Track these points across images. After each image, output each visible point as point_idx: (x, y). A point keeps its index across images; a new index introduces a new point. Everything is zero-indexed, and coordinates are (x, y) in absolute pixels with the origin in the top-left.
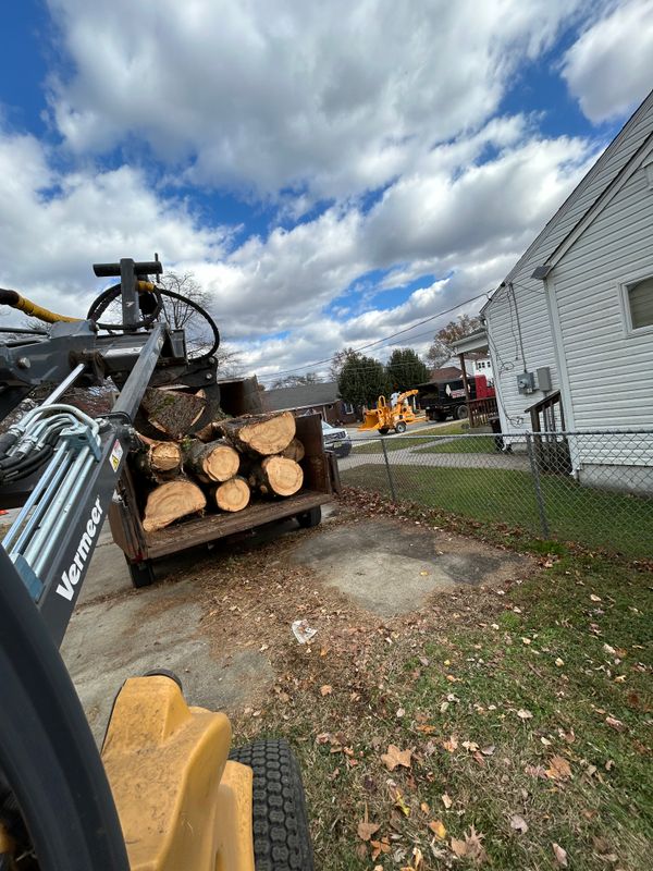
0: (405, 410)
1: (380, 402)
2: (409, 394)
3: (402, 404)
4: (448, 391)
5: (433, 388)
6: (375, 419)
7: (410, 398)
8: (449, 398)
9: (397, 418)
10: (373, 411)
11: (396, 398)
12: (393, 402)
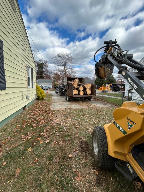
0: (108, 88)
1: (103, 86)
2: (110, 85)
3: (108, 87)
4: (119, 86)
5: (115, 85)
6: (101, 89)
7: (110, 86)
8: (119, 87)
9: (106, 89)
10: (101, 87)
11: (107, 85)
12: (106, 86)
